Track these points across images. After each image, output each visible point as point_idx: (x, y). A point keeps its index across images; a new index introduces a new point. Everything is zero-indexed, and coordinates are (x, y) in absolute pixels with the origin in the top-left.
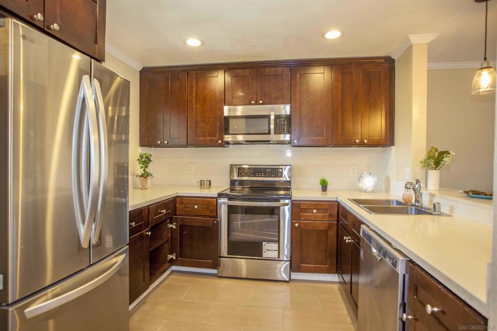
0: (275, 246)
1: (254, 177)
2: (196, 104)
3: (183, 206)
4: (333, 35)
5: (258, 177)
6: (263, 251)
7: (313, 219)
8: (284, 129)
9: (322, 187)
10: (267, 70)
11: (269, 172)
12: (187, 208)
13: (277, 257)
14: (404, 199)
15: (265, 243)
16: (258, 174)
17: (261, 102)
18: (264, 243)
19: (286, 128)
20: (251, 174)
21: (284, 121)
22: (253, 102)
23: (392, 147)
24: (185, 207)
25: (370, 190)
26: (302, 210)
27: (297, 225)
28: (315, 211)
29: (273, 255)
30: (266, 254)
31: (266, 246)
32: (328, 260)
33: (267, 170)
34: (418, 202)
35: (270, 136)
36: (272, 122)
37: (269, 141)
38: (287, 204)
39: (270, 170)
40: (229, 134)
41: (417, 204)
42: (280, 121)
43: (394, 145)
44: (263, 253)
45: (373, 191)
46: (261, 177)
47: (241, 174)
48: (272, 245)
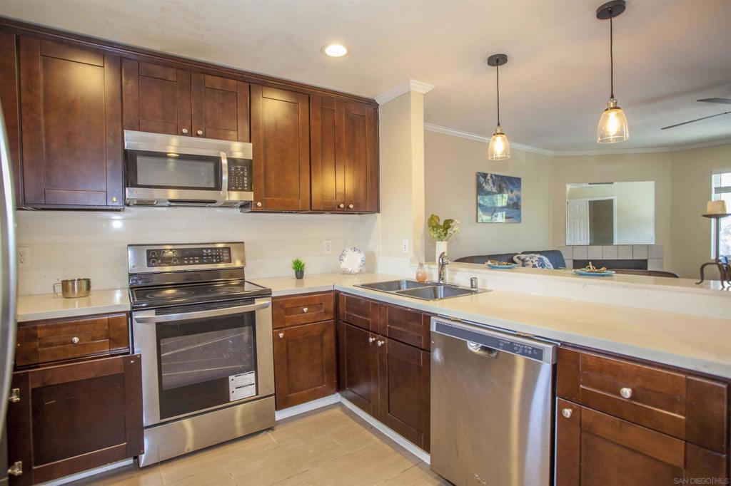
0: (250, 377)
1: (180, 265)
2: (45, 115)
3: (38, 343)
4: (336, 50)
5: (189, 264)
6: (231, 392)
7: (302, 322)
8: (243, 184)
9: (296, 272)
10: (209, 79)
11: (207, 256)
12: (50, 345)
13: (254, 394)
14: (417, 279)
15: (233, 377)
16: (189, 260)
17: (200, 132)
18: (230, 378)
19: (246, 182)
20: (175, 261)
21: (242, 169)
22: (185, 131)
23: (377, 214)
24: (40, 345)
25: (357, 271)
26: (288, 311)
27: (281, 335)
28: (305, 310)
29: (249, 393)
30: (235, 395)
31: (234, 381)
32: (326, 376)
33: (204, 251)
34: (443, 279)
35: (221, 192)
36: (225, 169)
37: (214, 202)
38: (265, 307)
39: (209, 251)
40: (135, 185)
41: (441, 282)
42: (236, 169)
43: (379, 212)
44: (231, 395)
45: (360, 273)
46: (194, 264)
47: (154, 262)
48: (245, 377)
